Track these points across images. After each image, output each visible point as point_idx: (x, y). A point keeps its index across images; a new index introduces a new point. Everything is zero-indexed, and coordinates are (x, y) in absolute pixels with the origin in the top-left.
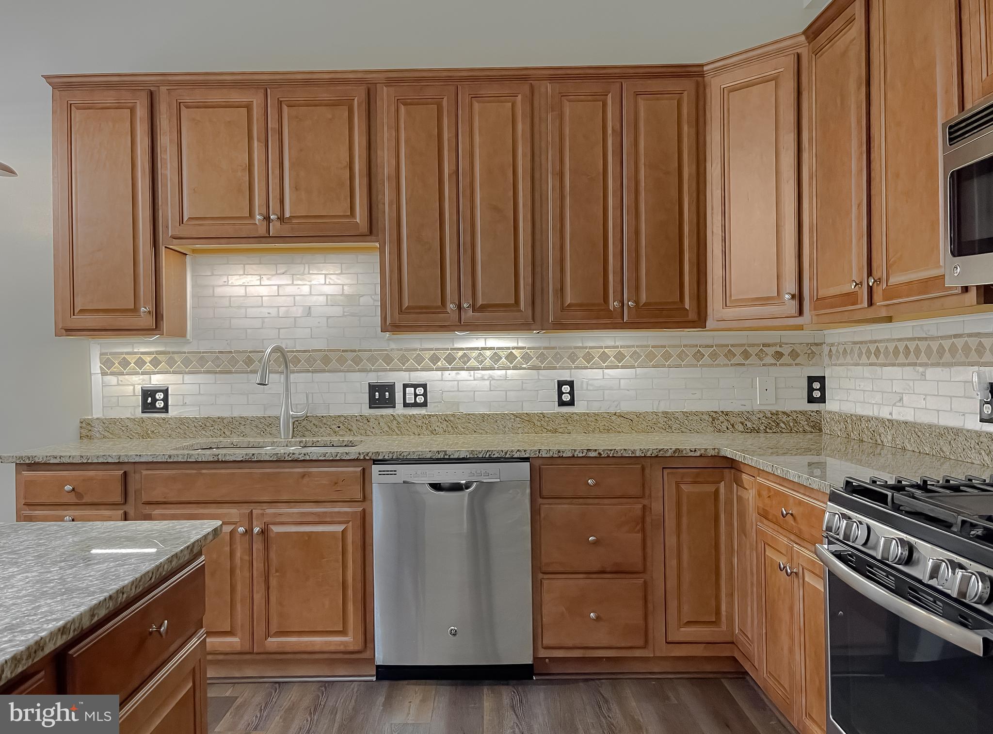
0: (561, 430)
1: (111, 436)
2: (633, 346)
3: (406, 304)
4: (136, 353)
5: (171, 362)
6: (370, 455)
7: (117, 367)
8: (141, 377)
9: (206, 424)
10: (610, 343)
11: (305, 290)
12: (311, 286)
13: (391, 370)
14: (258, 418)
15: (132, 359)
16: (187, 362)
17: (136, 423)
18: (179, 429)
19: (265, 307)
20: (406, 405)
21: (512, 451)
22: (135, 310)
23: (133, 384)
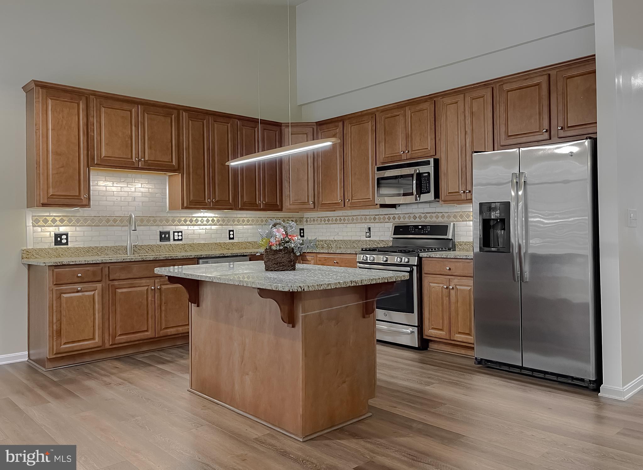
0: (231, 249)
1: (40, 257)
2: (252, 217)
3: (192, 198)
4: (52, 216)
5: (70, 221)
6: (199, 256)
7: (41, 223)
8: (54, 228)
9: (89, 250)
10: (245, 216)
11: (133, 189)
12: (135, 188)
13: (169, 225)
14: (114, 247)
15: (50, 219)
16: (78, 221)
17: (53, 250)
18: (76, 253)
19: (115, 196)
20: (174, 240)
21: (244, 253)
22: (79, 196)
23: (50, 232)
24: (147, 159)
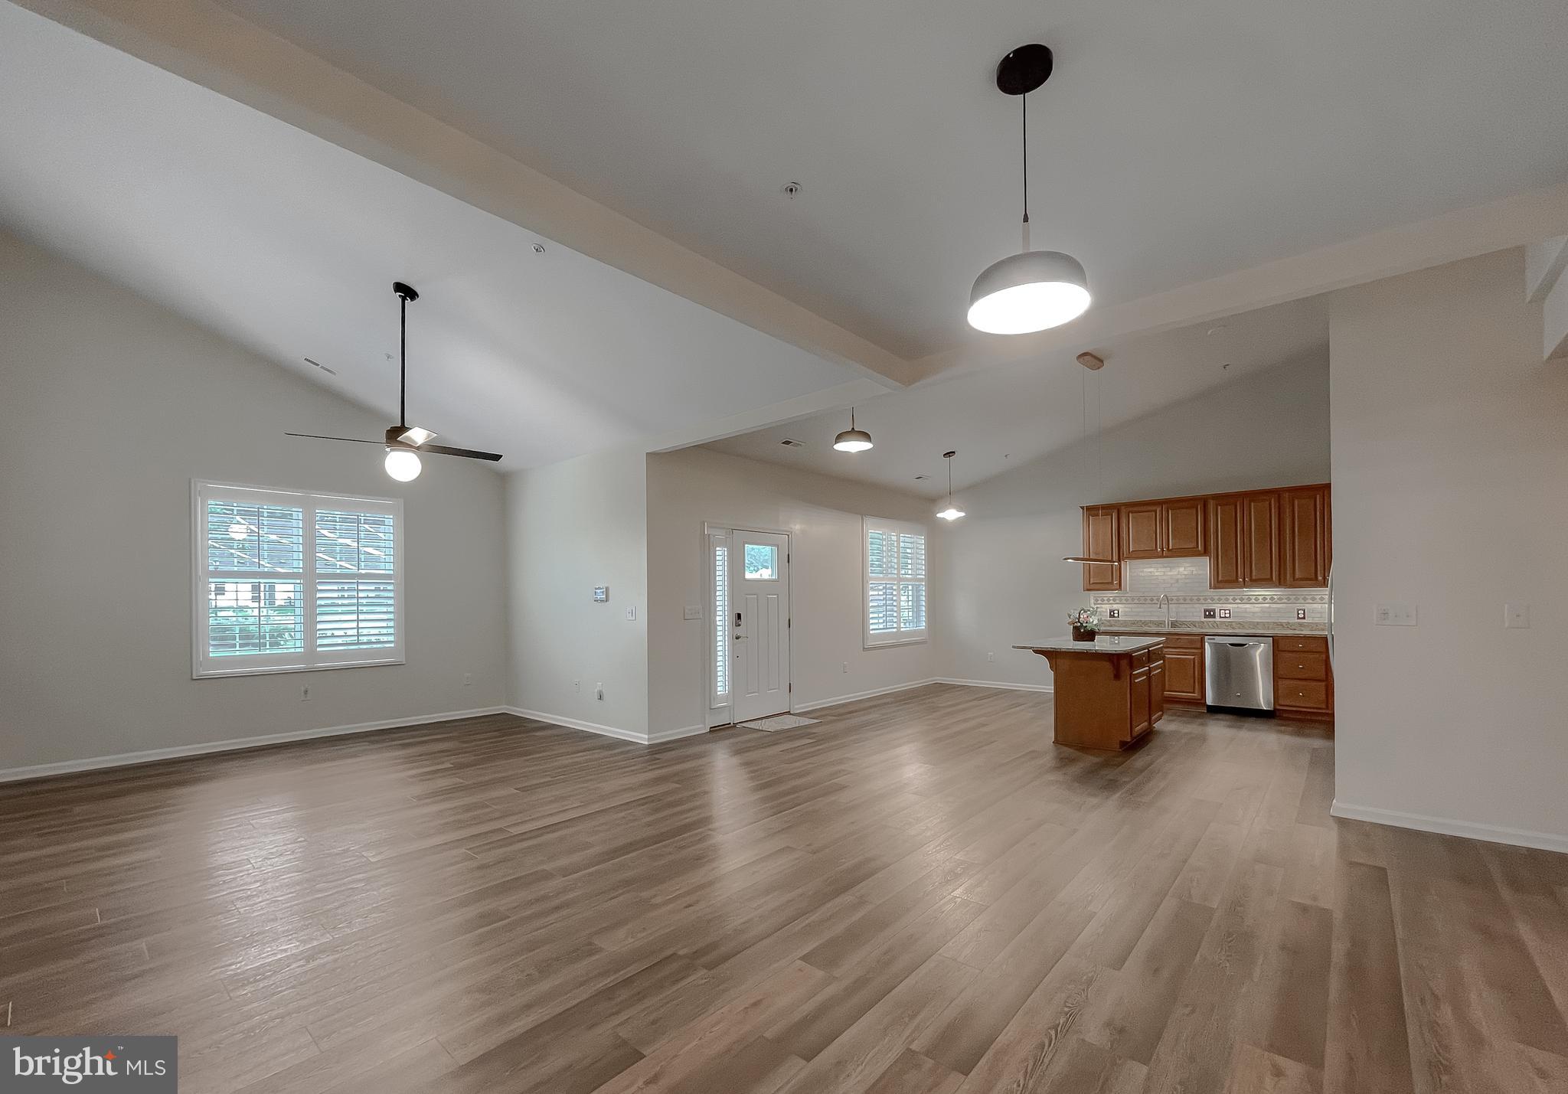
3: (1220, 579)
4: (1107, 597)
5: (1121, 600)
6: (1204, 632)
7: (1100, 601)
8: (1111, 604)
9: (1134, 623)
11: (1176, 573)
12: (1178, 571)
13: (1214, 603)
15: (1105, 599)
16: (1127, 600)
18: (1126, 623)
19: (1159, 579)
20: (1220, 617)
21: (1268, 633)
22: (1112, 583)
23: (1106, 608)
24: (1170, 548)
